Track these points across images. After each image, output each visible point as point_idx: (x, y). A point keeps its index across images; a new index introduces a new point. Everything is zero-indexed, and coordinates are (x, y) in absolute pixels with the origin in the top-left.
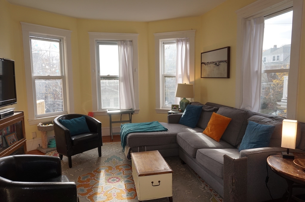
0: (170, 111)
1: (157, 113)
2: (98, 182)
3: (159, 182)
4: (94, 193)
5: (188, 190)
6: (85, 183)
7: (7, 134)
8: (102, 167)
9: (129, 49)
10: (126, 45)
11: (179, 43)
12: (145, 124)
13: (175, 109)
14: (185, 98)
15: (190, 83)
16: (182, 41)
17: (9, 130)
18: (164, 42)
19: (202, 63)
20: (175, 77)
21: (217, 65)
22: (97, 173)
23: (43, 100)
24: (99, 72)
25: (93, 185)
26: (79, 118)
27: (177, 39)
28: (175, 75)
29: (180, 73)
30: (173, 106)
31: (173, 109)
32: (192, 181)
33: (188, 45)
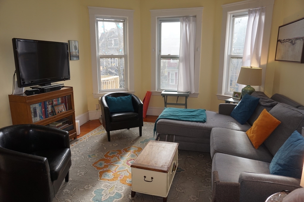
0: (231, 100)
1: (218, 99)
2: (119, 160)
3: (152, 178)
4: (108, 169)
5: (193, 196)
6: (109, 158)
7: (56, 105)
8: (134, 147)
9: (191, 25)
10: (189, 21)
11: (251, 14)
12: (189, 111)
13: (236, 97)
14: (249, 86)
15: (260, 66)
16: (255, 12)
17: (60, 101)
18: (234, 14)
19: (278, 41)
20: (241, 58)
21: (293, 43)
22: (125, 152)
23: (118, 76)
24: (160, 51)
25: (112, 162)
26: (126, 97)
27: (249, 10)
28: (241, 55)
29: (248, 53)
30: (235, 93)
31: (234, 96)
32: (208, 187)
33: (263, 18)
